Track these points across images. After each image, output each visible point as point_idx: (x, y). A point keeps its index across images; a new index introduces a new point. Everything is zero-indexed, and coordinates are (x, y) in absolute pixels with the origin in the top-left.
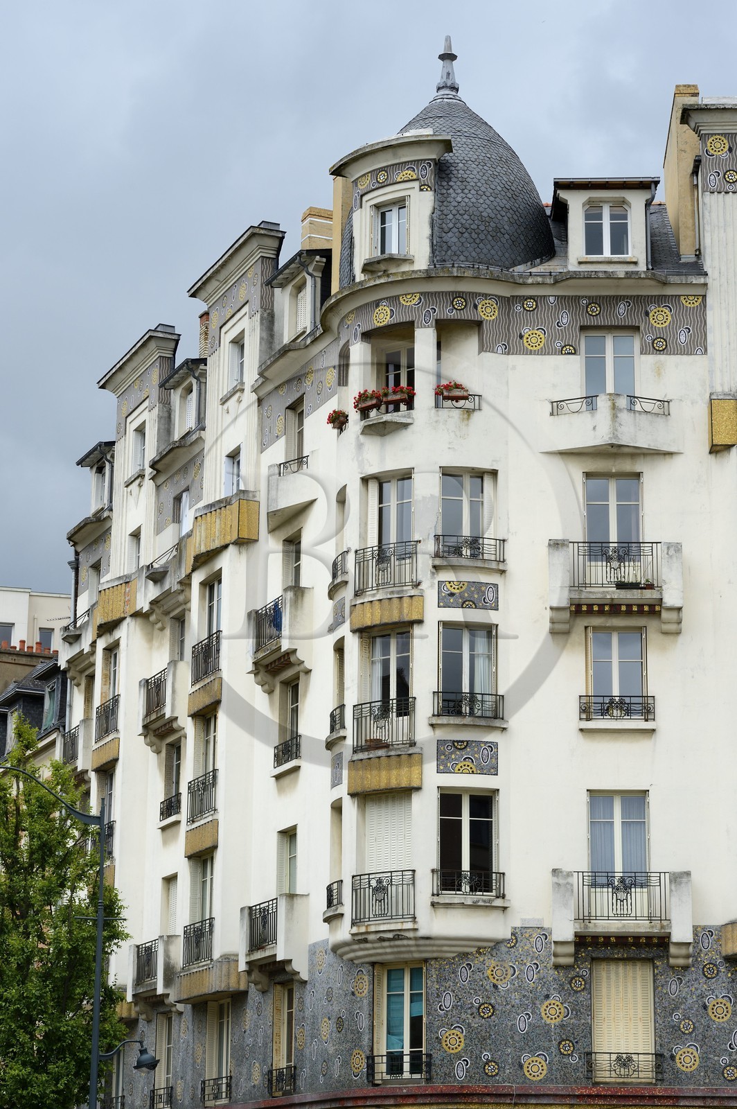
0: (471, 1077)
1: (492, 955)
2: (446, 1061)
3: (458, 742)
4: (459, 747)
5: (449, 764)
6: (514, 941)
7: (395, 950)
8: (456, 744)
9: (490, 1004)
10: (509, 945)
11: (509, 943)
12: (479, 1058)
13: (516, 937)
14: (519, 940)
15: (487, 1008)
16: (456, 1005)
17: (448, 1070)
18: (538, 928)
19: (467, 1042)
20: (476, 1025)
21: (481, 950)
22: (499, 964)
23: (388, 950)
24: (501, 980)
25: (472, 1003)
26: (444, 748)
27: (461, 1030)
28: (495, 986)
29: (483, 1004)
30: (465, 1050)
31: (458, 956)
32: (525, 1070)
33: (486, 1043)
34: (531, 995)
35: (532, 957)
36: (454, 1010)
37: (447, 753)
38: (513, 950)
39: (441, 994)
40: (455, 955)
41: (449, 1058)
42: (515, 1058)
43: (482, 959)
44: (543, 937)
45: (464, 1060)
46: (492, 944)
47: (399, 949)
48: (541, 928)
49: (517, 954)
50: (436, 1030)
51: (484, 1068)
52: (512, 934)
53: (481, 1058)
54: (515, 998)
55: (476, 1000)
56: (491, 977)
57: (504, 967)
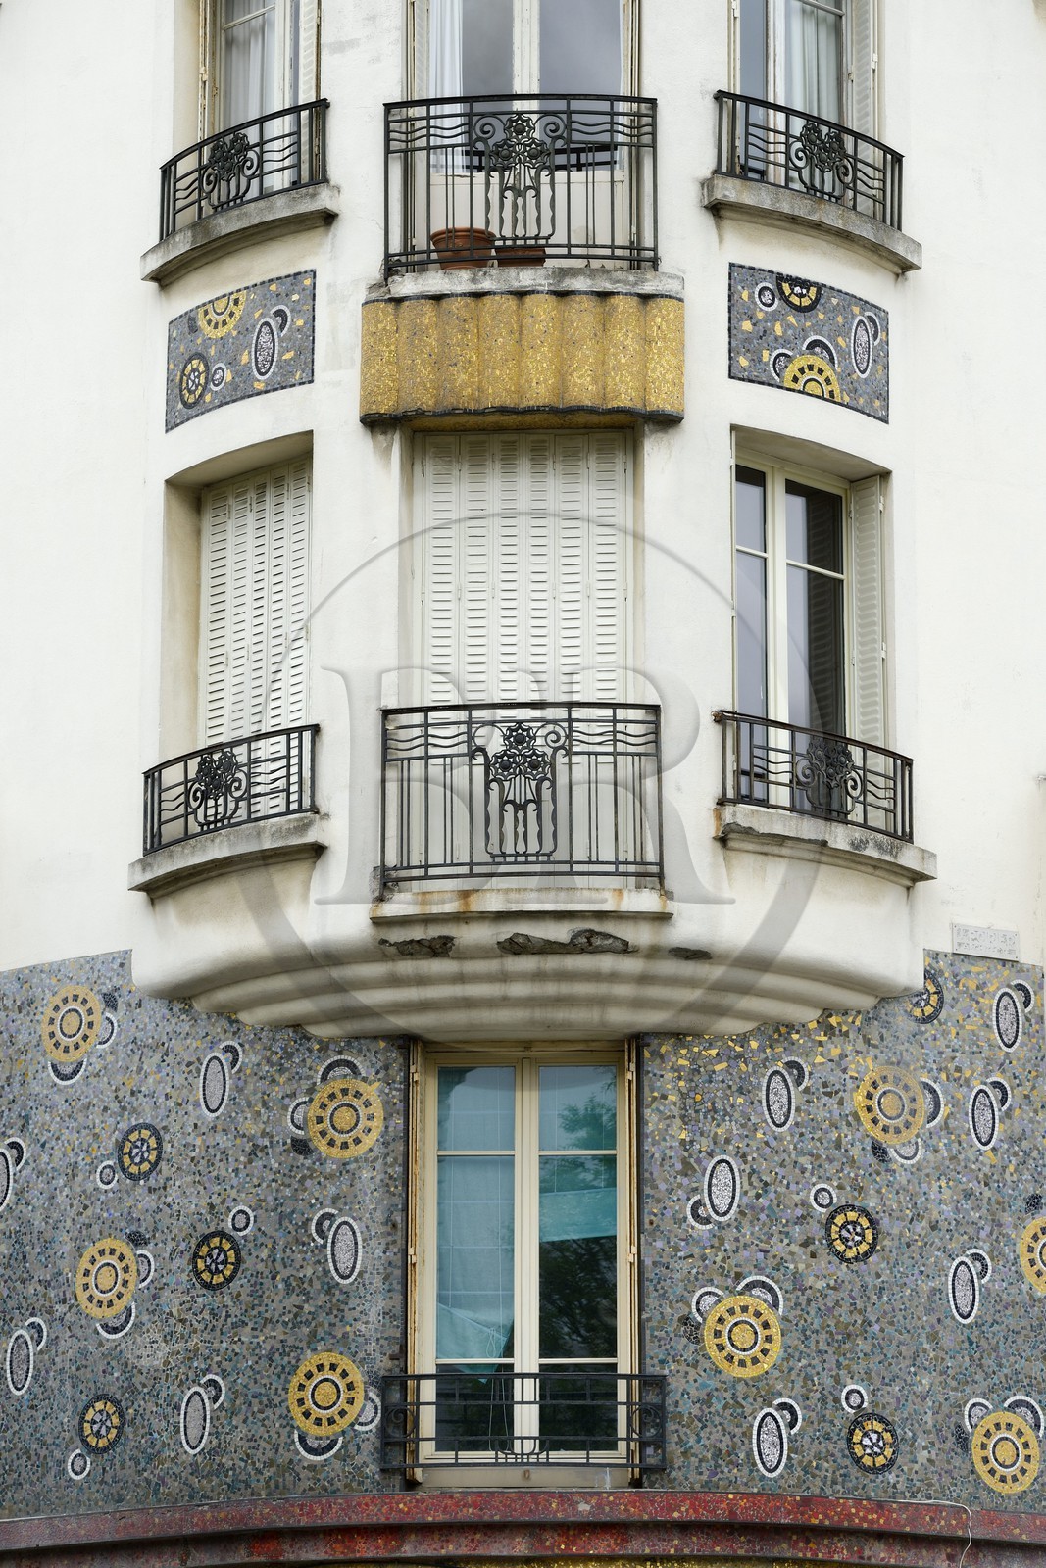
0: (805, 1470)
1: (867, 1041)
2: (717, 1406)
3: (795, 282)
4: (795, 300)
5: (765, 353)
6: (934, 999)
7: (551, 989)
8: (786, 287)
9: (864, 1212)
10: (918, 1012)
11: (917, 1005)
12: (831, 1404)
13: (938, 986)
14: (947, 997)
15: (855, 1223)
16: (752, 1208)
17: (727, 1439)
18: (1004, 962)
19: (794, 1339)
20: (820, 1284)
21: (833, 1021)
22: (890, 1073)
23: (518, 990)
24: (898, 1131)
25: (804, 1204)
26: (751, 296)
27: (769, 1298)
28: (878, 1150)
29: (842, 1209)
30: (784, 1368)
31: (756, 1032)
32: (977, 1454)
33: (851, 1350)
34: (987, 1193)
35: (989, 1062)
36: (745, 1223)
37: (760, 315)
38: (930, 1030)
39: (699, 1161)
40: (749, 1026)
41: (728, 1395)
42: (945, 1409)
43: (835, 1052)
44: (1019, 998)
45: (783, 1407)
46: (867, 1002)
47: (565, 988)
48: (1014, 963)
49: (941, 1043)
50: (680, 1290)
51: (849, 1440)
52: (929, 975)
53: (837, 1401)
54: (940, 1198)
55: (819, 1193)
56: (865, 1117)
57: (906, 1088)
